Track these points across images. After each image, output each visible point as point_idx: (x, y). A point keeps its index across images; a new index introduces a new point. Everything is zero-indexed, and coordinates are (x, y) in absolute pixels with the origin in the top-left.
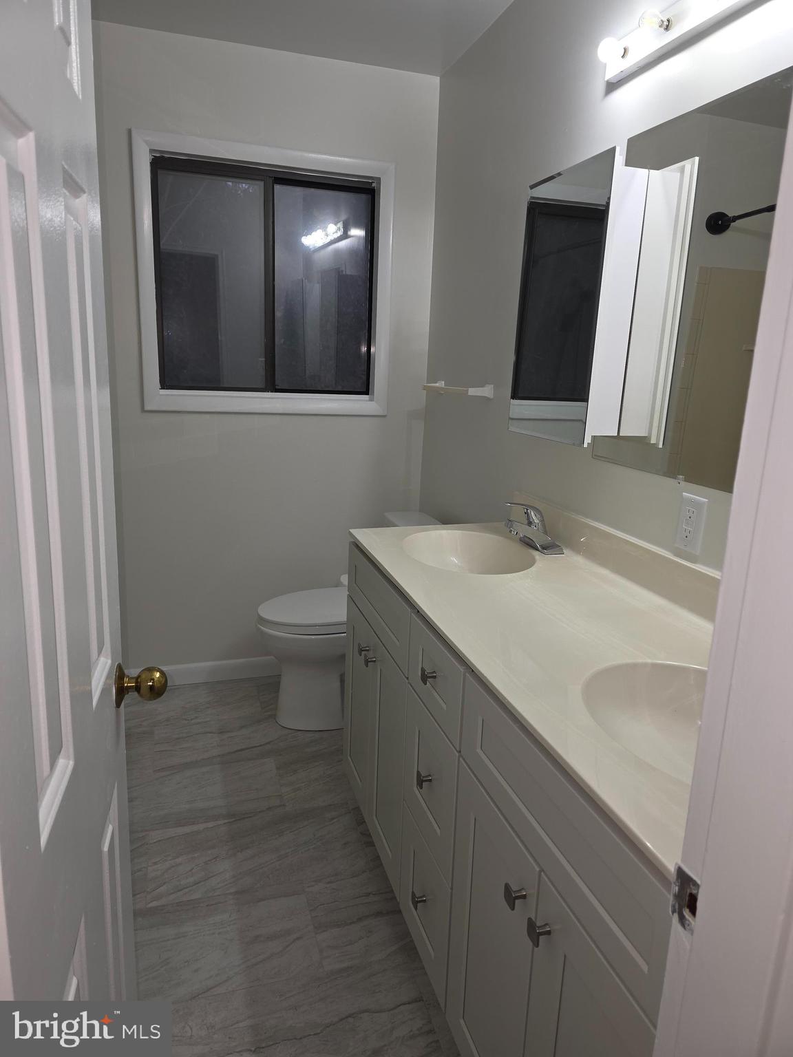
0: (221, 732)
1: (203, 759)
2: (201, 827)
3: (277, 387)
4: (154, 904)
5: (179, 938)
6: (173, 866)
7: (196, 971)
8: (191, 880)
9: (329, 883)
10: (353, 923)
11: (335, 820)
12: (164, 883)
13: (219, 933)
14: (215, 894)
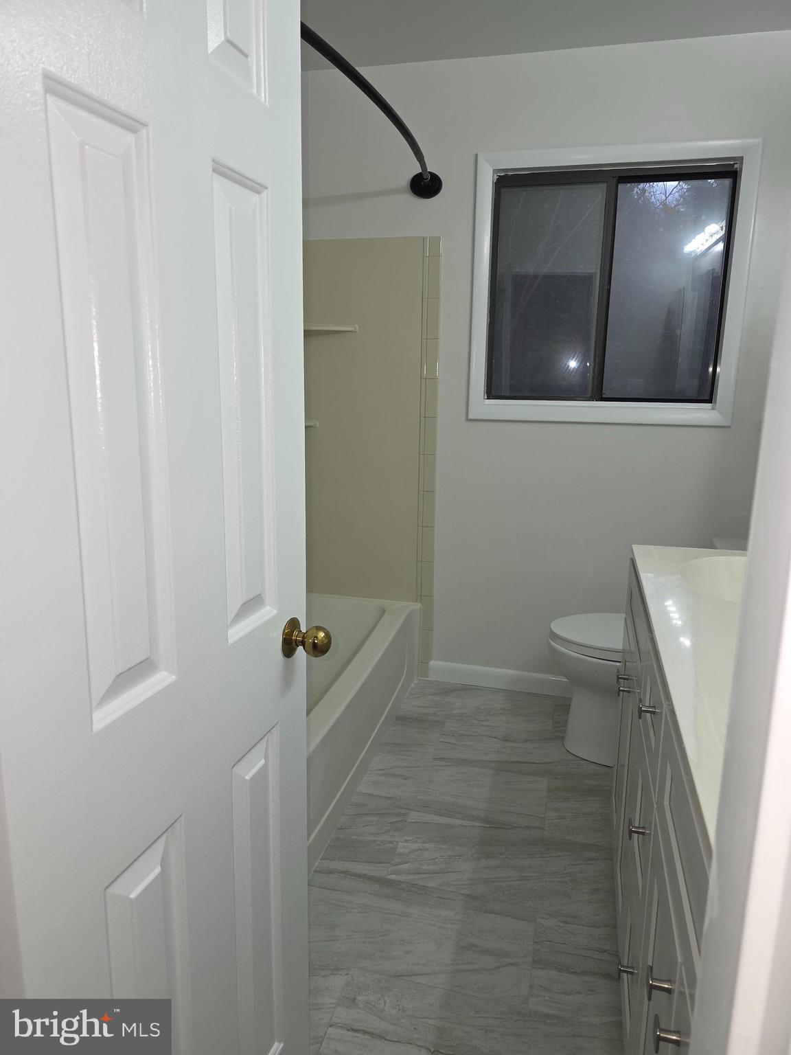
0: (506, 740)
1: (480, 760)
2: (458, 822)
3: (603, 396)
4: (393, 877)
5: (404, 916)
6: (421, 850)
7: (407, 952)
8: (431, 868)
9: (564, 922)
10: (575, 973)
11: (592, 862)
12: (409, 862)
13: (439, 927)
14: (449, 889)
